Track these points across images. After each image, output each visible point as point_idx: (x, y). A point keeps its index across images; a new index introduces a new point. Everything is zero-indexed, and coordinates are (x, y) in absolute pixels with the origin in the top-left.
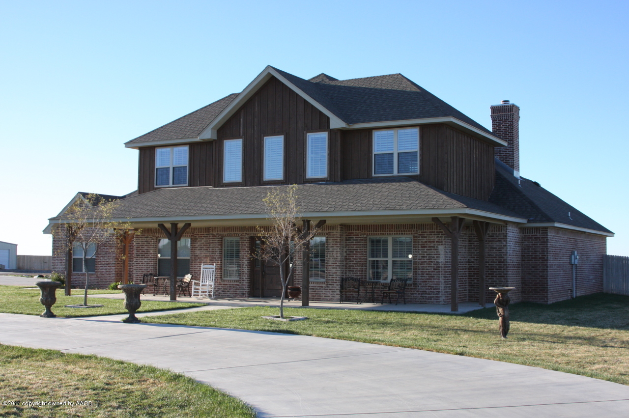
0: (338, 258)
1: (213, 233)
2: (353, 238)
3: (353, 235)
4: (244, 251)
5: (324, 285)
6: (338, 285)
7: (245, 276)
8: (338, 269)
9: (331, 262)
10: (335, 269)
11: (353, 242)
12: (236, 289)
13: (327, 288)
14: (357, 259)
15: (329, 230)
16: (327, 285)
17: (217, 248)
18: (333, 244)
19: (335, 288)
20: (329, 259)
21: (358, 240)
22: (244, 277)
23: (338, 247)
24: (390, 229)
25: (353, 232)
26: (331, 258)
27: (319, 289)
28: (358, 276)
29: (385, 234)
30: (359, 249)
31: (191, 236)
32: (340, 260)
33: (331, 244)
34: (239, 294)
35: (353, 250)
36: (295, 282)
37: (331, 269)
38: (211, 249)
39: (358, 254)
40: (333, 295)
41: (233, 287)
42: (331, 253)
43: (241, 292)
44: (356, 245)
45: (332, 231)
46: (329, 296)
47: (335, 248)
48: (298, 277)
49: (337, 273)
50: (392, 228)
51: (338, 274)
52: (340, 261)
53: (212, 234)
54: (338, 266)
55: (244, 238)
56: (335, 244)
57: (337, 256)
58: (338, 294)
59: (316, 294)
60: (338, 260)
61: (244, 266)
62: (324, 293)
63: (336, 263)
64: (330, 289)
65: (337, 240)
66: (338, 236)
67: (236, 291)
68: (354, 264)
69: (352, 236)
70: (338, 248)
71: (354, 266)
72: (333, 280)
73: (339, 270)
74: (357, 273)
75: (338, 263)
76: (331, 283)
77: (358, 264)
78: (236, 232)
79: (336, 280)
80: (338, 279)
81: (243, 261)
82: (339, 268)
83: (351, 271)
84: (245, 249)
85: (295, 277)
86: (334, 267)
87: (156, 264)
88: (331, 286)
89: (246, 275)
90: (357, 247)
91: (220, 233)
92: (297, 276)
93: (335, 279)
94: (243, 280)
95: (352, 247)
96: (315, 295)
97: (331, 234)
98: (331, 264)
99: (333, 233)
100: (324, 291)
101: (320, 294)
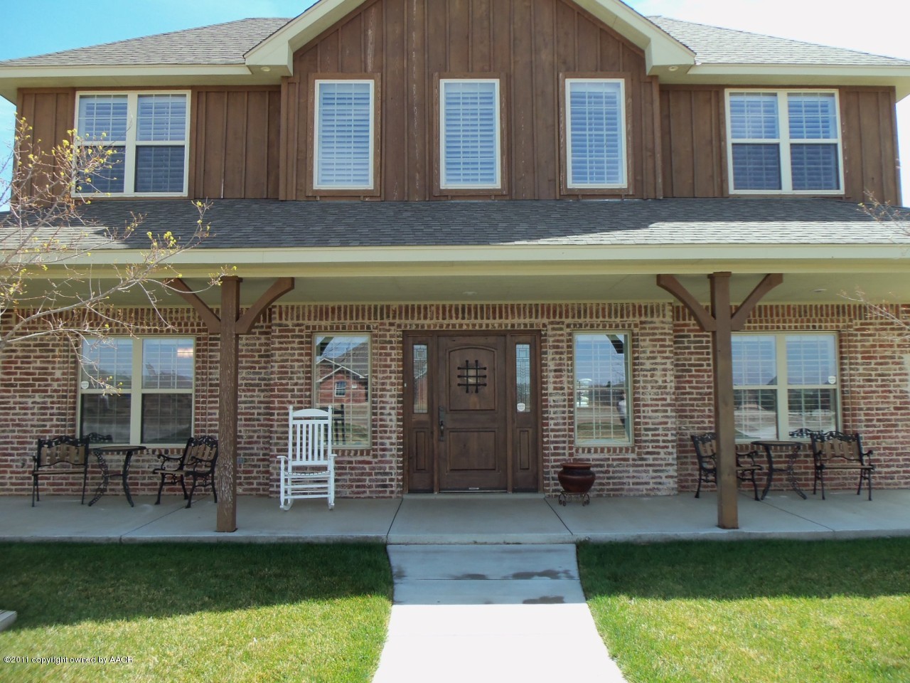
0: (669, 385)
1: (284, 322)
2: (688, 336)
3: (689, 331)
4: (384, 372)
5: (631, 456)
6: (670, 454)
7: (389, 438)
8: (669, 414)
9: (649, 397)
10: (660, 414)
11: (688, 348)
12: (362, 474)
13: (640, 463)
14: (701, 388)
15: (640, 315)
16: (639, 454)
17: (296, 364)
18: (653, 352)
19: (663, 462)
20: (644, 388)
21: (702, 342)
22: (387, 441)
23: (667, 358)
24: (783, 315)
25: (687, 322)
26: (649, 385)
27: (618, 466)
28: (705, 428)
29: (773, 327)
30: (705, 363)
31: (200, 331)
32: (673, 390)
33: (649, 350)
34: (370, 487)
35: (691, 365)
36: (547, 449)
37: (650, 414)
38: (276, 364)
39: (703, 376)
40: (659, 480)
41: (352, 469)
42: (649, 373)
43: (377, 480)
44: (697, 353)
45: (649, 319)
46: (647, 483)
47: (659, 360)
48: (555, 436)
49: (666, 423)
50: (789, 315)
51: (669, 425)
52: (674, 393)
53: (280, 325)
54: (669, 405)
55: (385, 336)
56: (659, 352)
57: (665, 381)
58: (672, 477)
59: (608, 478)
60: (668, 390)
61: (386, 411)
62: (631, 474)
63: (665, 399)
64: (647, 465)
65: (664, 340)
66: (667, 331)
67: (359, 480)
68: (695, 399)
69: (686, 333)
70: (668, 361)
71: (693, 405)
72: (658, 441)
73: (672, 417)
74: (703, 422)
75: (668, 397)
76: (650, 450)
77: (704, 399)
78: (360, 320)
79: (664, 441)
80: (670, 438)
81: (381, 396)
82: (672, 411)
83: (686, 417)
84: (390, 366)
85: (548, 436)
86: (660, 408)
87: (74, 408)
88: (651, 457)
89: (394, 436)
90: (699, 359)
91: (306, 322)
92: (552, 434)
93: (661, 438)
94: (384, 450)
95: (686, 360)
96: (606, 481)
97: (647, 326)
98: (650, 402)
99: (651, 322)
100: (631, 469)
101: (620, 478)
